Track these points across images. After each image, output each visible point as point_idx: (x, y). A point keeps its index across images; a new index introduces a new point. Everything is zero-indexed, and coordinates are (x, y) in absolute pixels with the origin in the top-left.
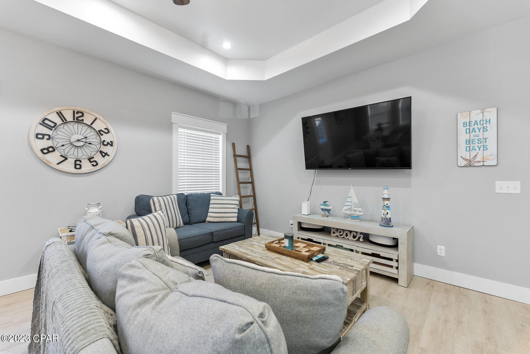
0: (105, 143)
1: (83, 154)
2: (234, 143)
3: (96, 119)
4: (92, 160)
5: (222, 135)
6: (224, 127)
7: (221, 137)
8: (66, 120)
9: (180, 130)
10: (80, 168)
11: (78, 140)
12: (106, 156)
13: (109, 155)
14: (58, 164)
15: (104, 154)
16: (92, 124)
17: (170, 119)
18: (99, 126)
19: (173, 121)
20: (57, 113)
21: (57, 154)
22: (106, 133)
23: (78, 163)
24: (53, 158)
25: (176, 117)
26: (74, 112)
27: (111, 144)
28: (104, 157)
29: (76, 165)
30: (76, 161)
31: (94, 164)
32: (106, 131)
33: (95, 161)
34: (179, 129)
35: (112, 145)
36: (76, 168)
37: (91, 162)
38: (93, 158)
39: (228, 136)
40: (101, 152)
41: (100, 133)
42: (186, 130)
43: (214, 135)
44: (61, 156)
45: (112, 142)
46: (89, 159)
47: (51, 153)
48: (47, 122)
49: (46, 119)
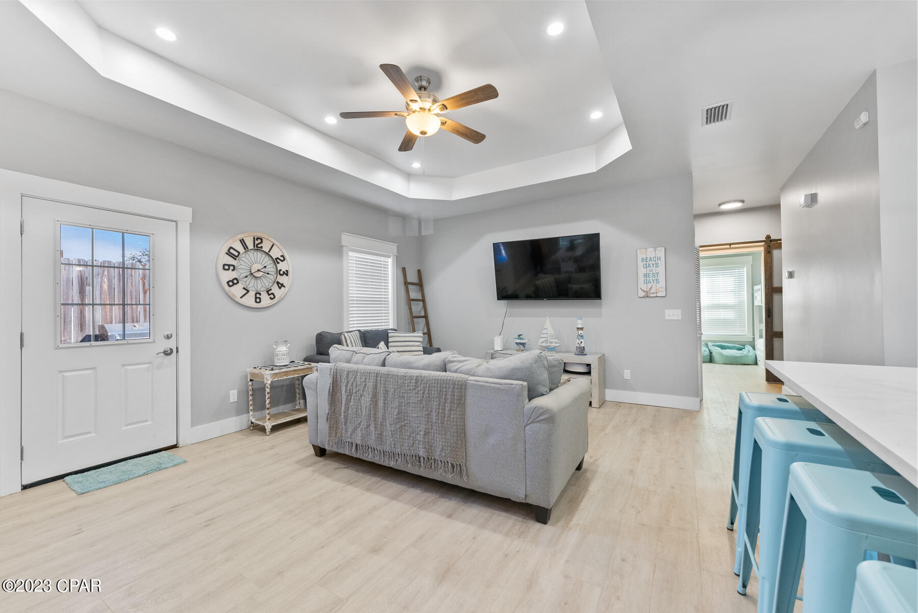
0: (282, 273)
1: (261, 285)
2: (405, 268)
3: (273, 245)
4: (270, 292)
5: (392, 258)
6: (393, 248)
7: (390, 260)
8: (248, 248)
9: (351, 254)
10: (260, 302)
11: (259, 270)
12: (282, 287)
13: (284, 287)
14: (241, 298)
15: (280, 286)
16: (269, 252)
17: (340, 242)
18: (275, 253)
19: (344, 243)
20: (240, 240)
21: (240, 287)
22: (282, 261)
23: (258, 296)
24: (237, 290)
25: (347, 239)
26: (254, 238)
27: (286, 273)
28: (280, 288)
29: (256, 298)
30: (256, 294)
31: (272, 296)
32: (282, 259)
33: (273, 294)
34: (349, 252)
35: (287, 275)
36: (256, 302)
37: (269, 295)
38: (271, 290)
39: (398, 260)
40: (278, 283)
41: (276, 261)
42: (354, 253)
43: (383, 259)
44: (244, 288)
45: (287, 271)
46: (267, 292)
47: (235, 286)
48: (232, 251)
49: (231, 248)
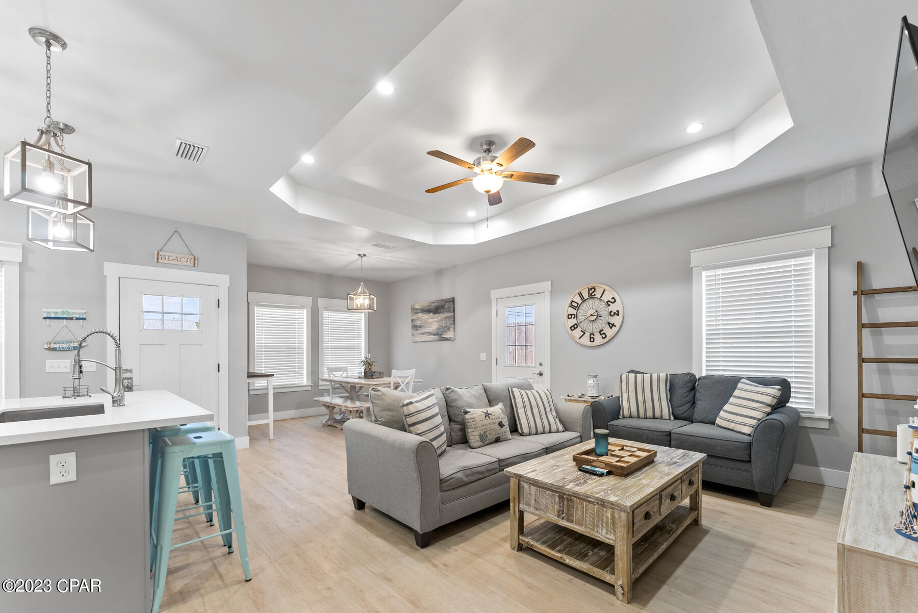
0: (612, 314)
1: (595, 327)
2: (859, 262)
3: (605, 290)
4: (602, 333)
5: (814, 255)
7: (811, 260)
8: (584, 299)
9: (704, 274)
10: (593, 341)
11: (592, 315)
12: (614, 327)
13: (615, 326)
14: (580, 338)
15: (611, 326)
16: (601, 297)
17: (689, 263)
18: (607, 297)
19: (694, 263)
20: (579, 293)
21: (579, 329)
22: (613, 303)
23: (592, 336)
24: (577, 333)
25: (697, 256)
26: (589, 289)
27: (617, 313)
28: (611, 328)
29: (591, 338)
30: (590, 335)
31: (604, 336)
32: (613, 301)
33: (604, 334)
34: (702, 272)
35: (618, 315)
36: (590, 341)
37: (601, 335)
38: (603, 330)
39: (834, 253)
40: (609, 323)
41: (608, 303)
43: (790, 262)
44: (581, 331)
45: (618, 311)
46: (600, 332)
47: (576, 330)
48: (573, 304)
49: (573, 301)
